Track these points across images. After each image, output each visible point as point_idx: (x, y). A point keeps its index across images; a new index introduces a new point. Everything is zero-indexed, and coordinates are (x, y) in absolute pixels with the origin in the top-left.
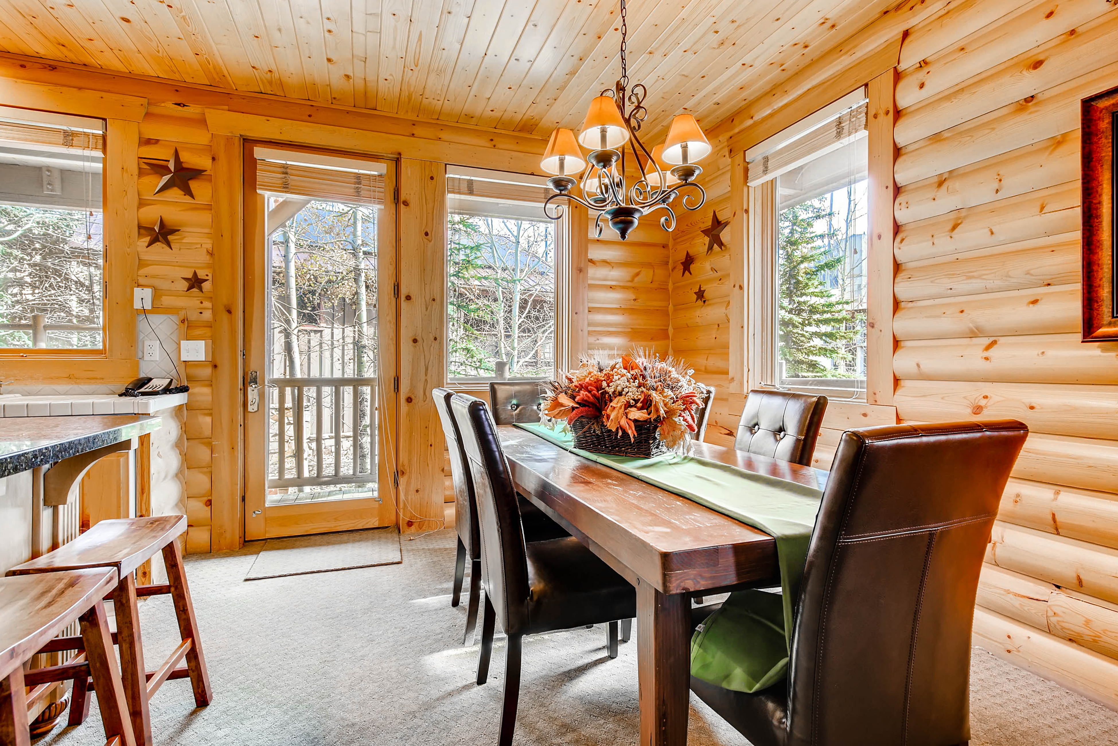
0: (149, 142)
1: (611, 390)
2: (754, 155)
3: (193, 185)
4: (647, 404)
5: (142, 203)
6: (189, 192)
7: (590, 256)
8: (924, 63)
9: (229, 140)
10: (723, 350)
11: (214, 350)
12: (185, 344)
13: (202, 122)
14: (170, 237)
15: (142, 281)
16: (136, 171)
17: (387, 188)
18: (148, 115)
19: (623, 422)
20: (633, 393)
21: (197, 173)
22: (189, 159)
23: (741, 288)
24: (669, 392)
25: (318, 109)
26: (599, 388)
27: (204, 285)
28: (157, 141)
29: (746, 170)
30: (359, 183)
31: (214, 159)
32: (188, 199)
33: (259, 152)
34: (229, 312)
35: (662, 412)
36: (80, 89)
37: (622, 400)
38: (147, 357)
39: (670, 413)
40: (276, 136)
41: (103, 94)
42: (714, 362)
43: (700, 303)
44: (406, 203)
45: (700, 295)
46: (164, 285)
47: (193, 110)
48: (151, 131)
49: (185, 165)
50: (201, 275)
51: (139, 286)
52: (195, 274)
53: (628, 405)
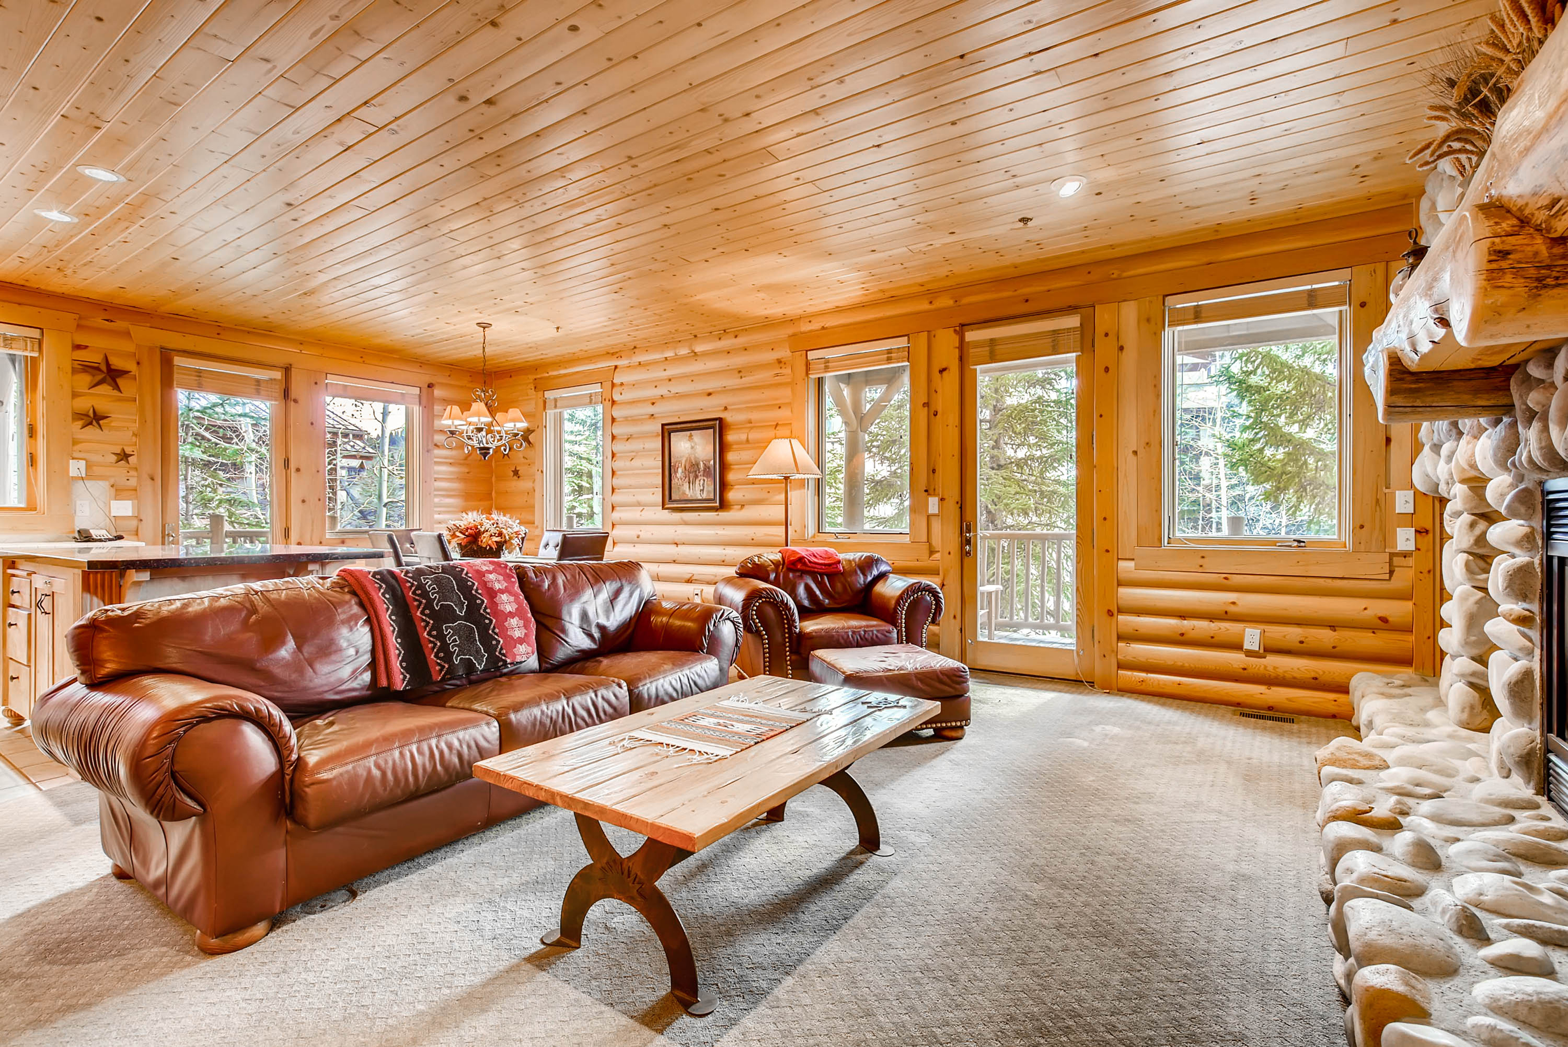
0: (78, 347)
1: (482, 530)
2: (550, 395)
3: (120, 381)
4: (500, 534)
5: (75, 395)
6: (117, 387)
7: (435, 441)
8: (622, 384)
9: (151, 349)
10: (531, 508)
11: (138, 508)
12: (115, 504)
13: (127, 334)
14: (101, 422)
15: (75, 455)
16: (70, 371)
17: (278, 390)
18: (79, 326)
19: (490, 542)
20: (493, 530)
21: (123, 373)
22: (117, 363)
23: (542, 472)
24: (509, 529)
25: (225, 329)
26: (477, 528)
27: (130, 459)
28: (86, 347)
29: (545, 402)
30: (259, 385)
31: (138, 363)
32: (116, 393)
33: (178, 361)
34: (153, 479)
35: (507, 537)
36: (20, 304)
37: (489, 533)
38: (79, 513)
39: (511, 538)
40: (190, 347)
41: (40, 310)
42: (527, 516)
43: (515, 477)
44: (295, 401)
45: (516, 473)
46: (95, 458)
47: (120, 324)
48: (81, 340)
49: (113, 367)
50: (128, 450)
51: (73, 459)
52: (123, 450)
53: (491, 536)
